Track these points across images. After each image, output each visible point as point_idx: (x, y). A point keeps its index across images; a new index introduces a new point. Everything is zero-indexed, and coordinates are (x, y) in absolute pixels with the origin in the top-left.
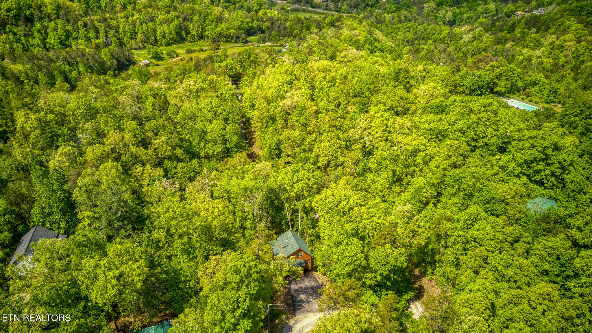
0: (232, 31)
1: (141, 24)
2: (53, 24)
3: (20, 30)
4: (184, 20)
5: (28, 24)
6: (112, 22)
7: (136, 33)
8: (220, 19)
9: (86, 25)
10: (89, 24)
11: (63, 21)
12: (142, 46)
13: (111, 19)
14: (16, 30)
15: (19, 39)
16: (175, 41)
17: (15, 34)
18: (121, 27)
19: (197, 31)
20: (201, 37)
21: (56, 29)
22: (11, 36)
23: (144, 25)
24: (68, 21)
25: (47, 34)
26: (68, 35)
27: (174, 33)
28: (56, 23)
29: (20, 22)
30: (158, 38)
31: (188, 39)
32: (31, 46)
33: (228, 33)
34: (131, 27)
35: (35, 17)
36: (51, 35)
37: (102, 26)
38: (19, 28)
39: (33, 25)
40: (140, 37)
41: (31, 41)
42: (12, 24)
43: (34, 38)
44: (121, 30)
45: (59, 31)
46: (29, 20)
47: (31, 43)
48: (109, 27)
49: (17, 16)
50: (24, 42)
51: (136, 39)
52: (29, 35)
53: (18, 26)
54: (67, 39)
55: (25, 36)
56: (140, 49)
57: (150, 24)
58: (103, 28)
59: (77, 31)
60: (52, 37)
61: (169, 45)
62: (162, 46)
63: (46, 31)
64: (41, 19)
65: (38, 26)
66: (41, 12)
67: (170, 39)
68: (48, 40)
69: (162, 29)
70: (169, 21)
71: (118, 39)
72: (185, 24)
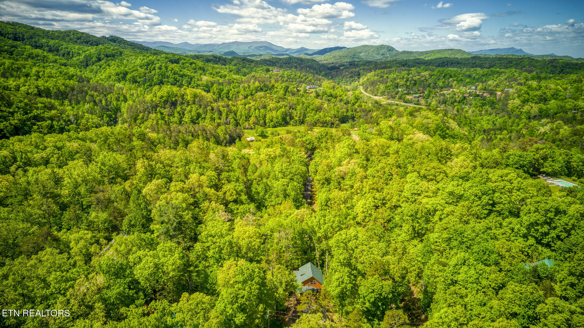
0: (328, 119)
1: (255, 110)
2: (189, 108)
3: (166, 111)
4: (290, 109)
5: (172, 107)
6: (233, 107)
7: (250, 117)
8: (319, 109)
9: (213, 109)
10: (215, 108)
11: (197, 106)
12: (253, 127)
13: (233, 105)
14: (163, 111)
15: (164, 118)
16: (280, 124)
17: (162, 114)
18: (239, 111)
19: (300, 117)
20: (302, 122)
21: (190, 111)
22: (159, 115)
23: (257, 110)
24: (200, 106)
25: (184, 114)
26: (199, 115)
27: (280, 118)
28: (191, 107)
29: (167, 106)
30: (267, 121)
31: (292, 123)
32: (171, 122)
33: (325, 120)
34: (246, 112)
35: (178, 102)
36: (187, 116)
37: (225, 110)
38: (166, 110)
39: (175, 108)
40: (252, 119)
41: (172, 119)
42: (161, 107)
43: (174, 117)
44: (238, 114)
45: (192, 113)
46: (174, 104)
47: (172, 121)
48: (230, 111)
49: (166, 102)
50: (166, 119)
51: (249, 121)
52: (171, 115)
53: (165, 108)
54: (197, 119)
55: (168, 115)
56: (252, 129)
57: (262, 111)
58: (225, 111)
59: (206, 113)
60: (187, 117)
61: (275, 127)
62: (269, 127)
63: (183, 113)
64: (182, 103)
65: (179, 109)
66: (183, 99)
67: (277, 122)
68: (183, 119)
69: (271, 114)
70: (277, 109)
71: (235, 120)
72: (290, 111)
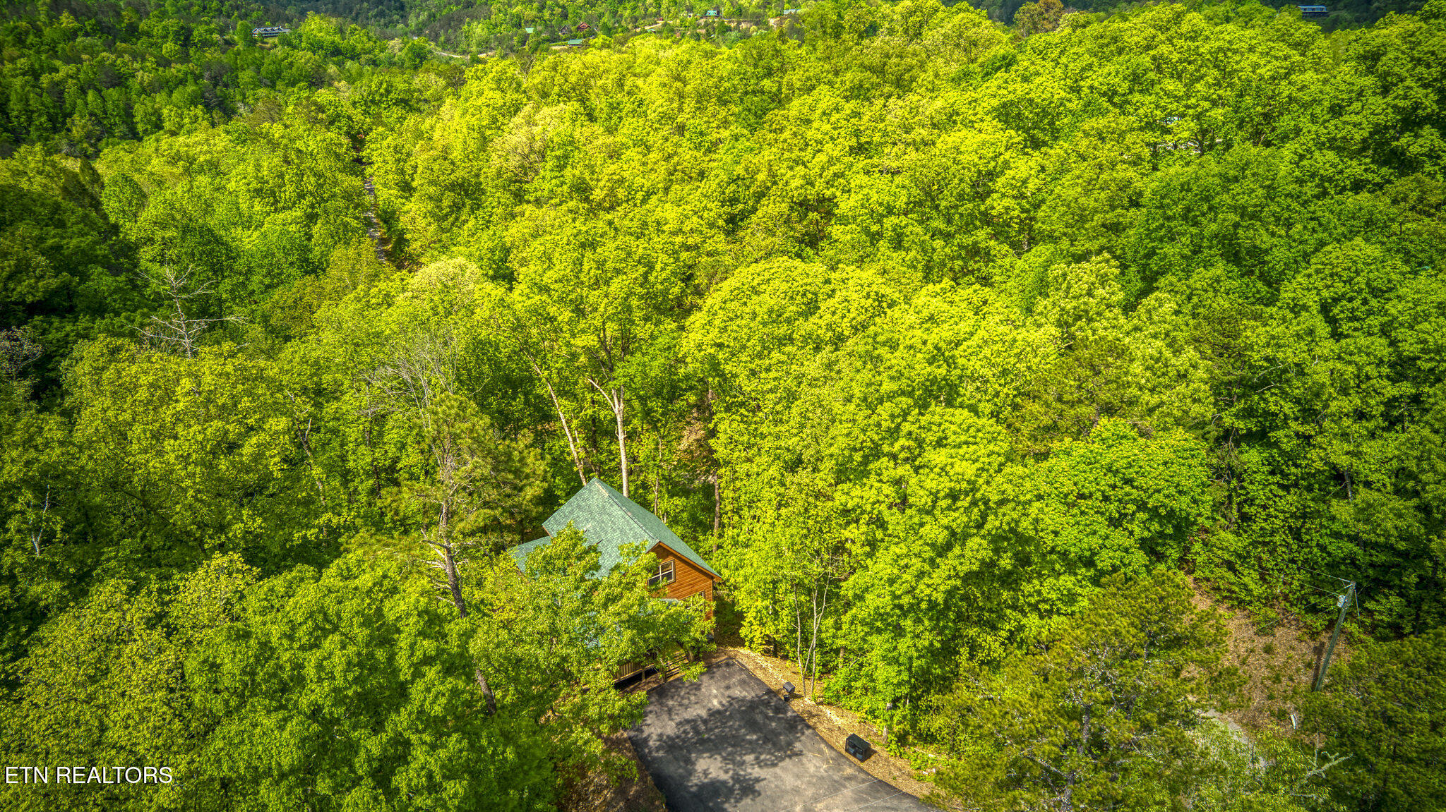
1: (83, 91)
23: (91, 96)
40: (80, 125)
51: (69, 130)
57: (113, 93)
69: (149, 105)
70: (169, 86)
